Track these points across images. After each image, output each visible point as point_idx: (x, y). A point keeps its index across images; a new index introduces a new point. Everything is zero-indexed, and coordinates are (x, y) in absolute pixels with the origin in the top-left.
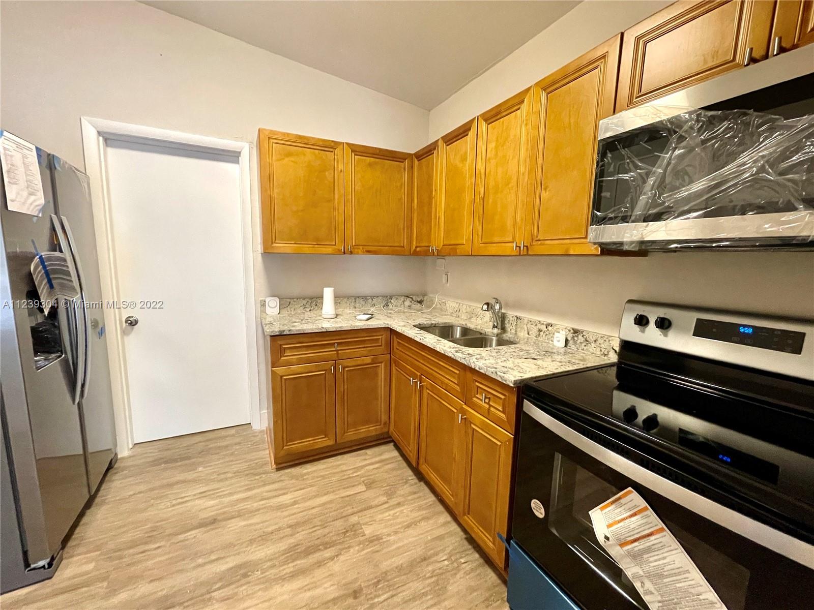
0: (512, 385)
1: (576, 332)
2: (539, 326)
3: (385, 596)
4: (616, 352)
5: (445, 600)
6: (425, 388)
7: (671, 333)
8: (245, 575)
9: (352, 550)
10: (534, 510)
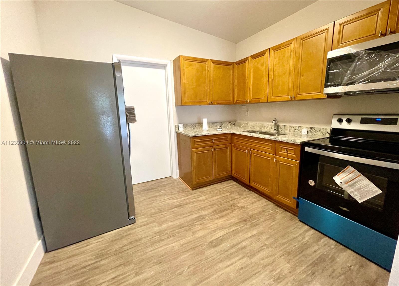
0: (299, 144)
1: (311, 128)
2: (295, 128)
3: (256, 221)
4: (329, 133)
5: (276, 220)
6: (253, 154)
7: (352, 124)
8: (203, 218)
9: (236, 210)
10: (310, 184)
